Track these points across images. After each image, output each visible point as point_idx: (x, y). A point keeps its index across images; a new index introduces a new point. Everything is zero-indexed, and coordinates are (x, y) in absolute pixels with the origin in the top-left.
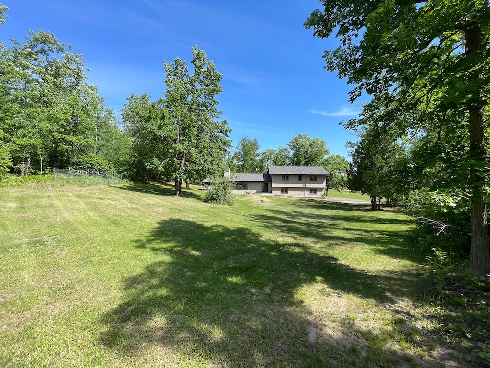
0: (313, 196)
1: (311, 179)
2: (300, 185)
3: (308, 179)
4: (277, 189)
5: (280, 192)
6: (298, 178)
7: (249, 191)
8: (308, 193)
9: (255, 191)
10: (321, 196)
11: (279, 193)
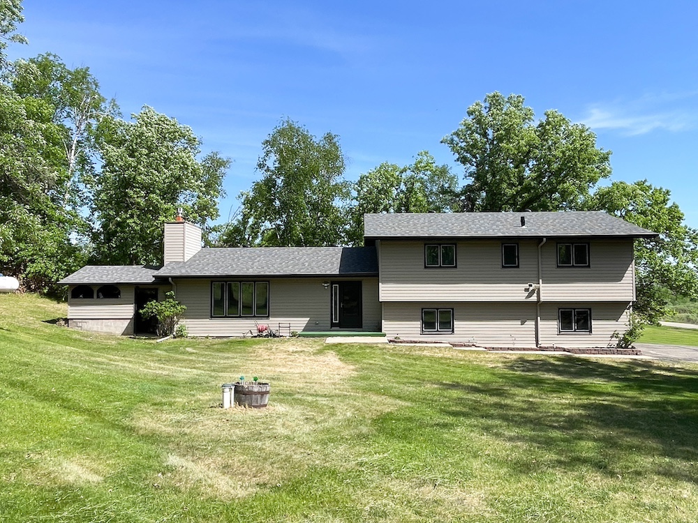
0: (575, 342)
1: (564, 262)
2: (514, 292)
3: (550, 261)
4: (403, 309)
5: (418, 324)
6: (498, 257)
7: (272, 323)
8: (549, 328)
9: (299, 323)
10: (615, 342)
11: (410, 329)
